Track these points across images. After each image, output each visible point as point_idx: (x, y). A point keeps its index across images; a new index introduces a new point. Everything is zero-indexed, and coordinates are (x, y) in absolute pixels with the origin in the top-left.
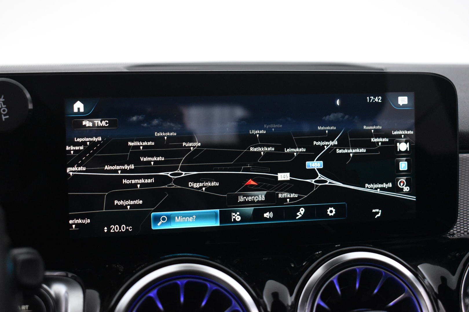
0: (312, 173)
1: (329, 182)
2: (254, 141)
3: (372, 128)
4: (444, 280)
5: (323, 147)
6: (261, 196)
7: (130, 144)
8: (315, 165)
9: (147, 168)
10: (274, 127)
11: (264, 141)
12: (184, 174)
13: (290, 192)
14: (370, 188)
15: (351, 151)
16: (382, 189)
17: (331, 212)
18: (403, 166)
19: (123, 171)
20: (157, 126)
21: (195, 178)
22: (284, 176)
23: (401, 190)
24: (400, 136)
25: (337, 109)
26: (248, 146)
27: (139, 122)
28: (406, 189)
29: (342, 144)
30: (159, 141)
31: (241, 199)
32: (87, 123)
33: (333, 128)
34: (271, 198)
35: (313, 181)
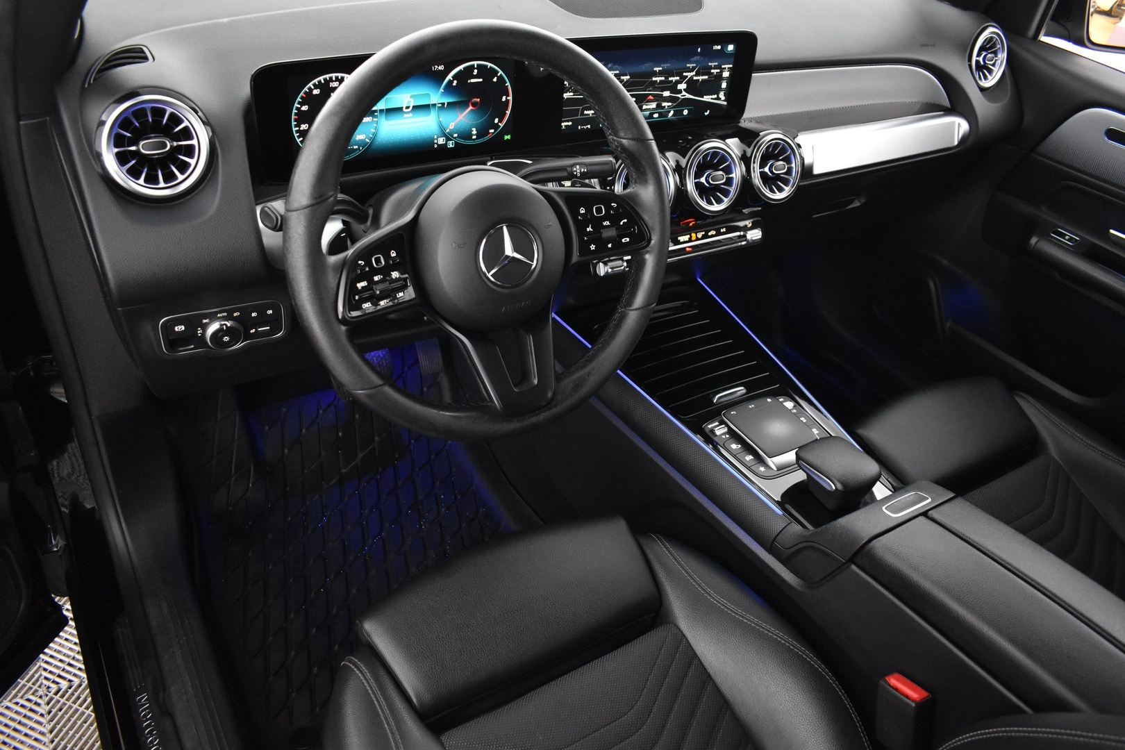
0: (680, 92)
1: (687, 96)
2: (655, 74)
3: (713, 64)
4: (745, 152)
5: (687, 77)
6: (653, 105)
8: (682, 86)
10: (666, 66)
11: (660, 74)
13: (668, 102)
14: (707, 98)
15: (700, 78)
16: (712, 99)
17: (685, 112)
18: (724, 85)
22: (666, 94)
23: (720, 99)
24: (725, 68)
25: (697, 54)
26: (651, 78)
28: (723, 98)
29: (697, 74)
31: (644, 107)
33: (695, 65)
34: (659, 106)
35: (679, 96)
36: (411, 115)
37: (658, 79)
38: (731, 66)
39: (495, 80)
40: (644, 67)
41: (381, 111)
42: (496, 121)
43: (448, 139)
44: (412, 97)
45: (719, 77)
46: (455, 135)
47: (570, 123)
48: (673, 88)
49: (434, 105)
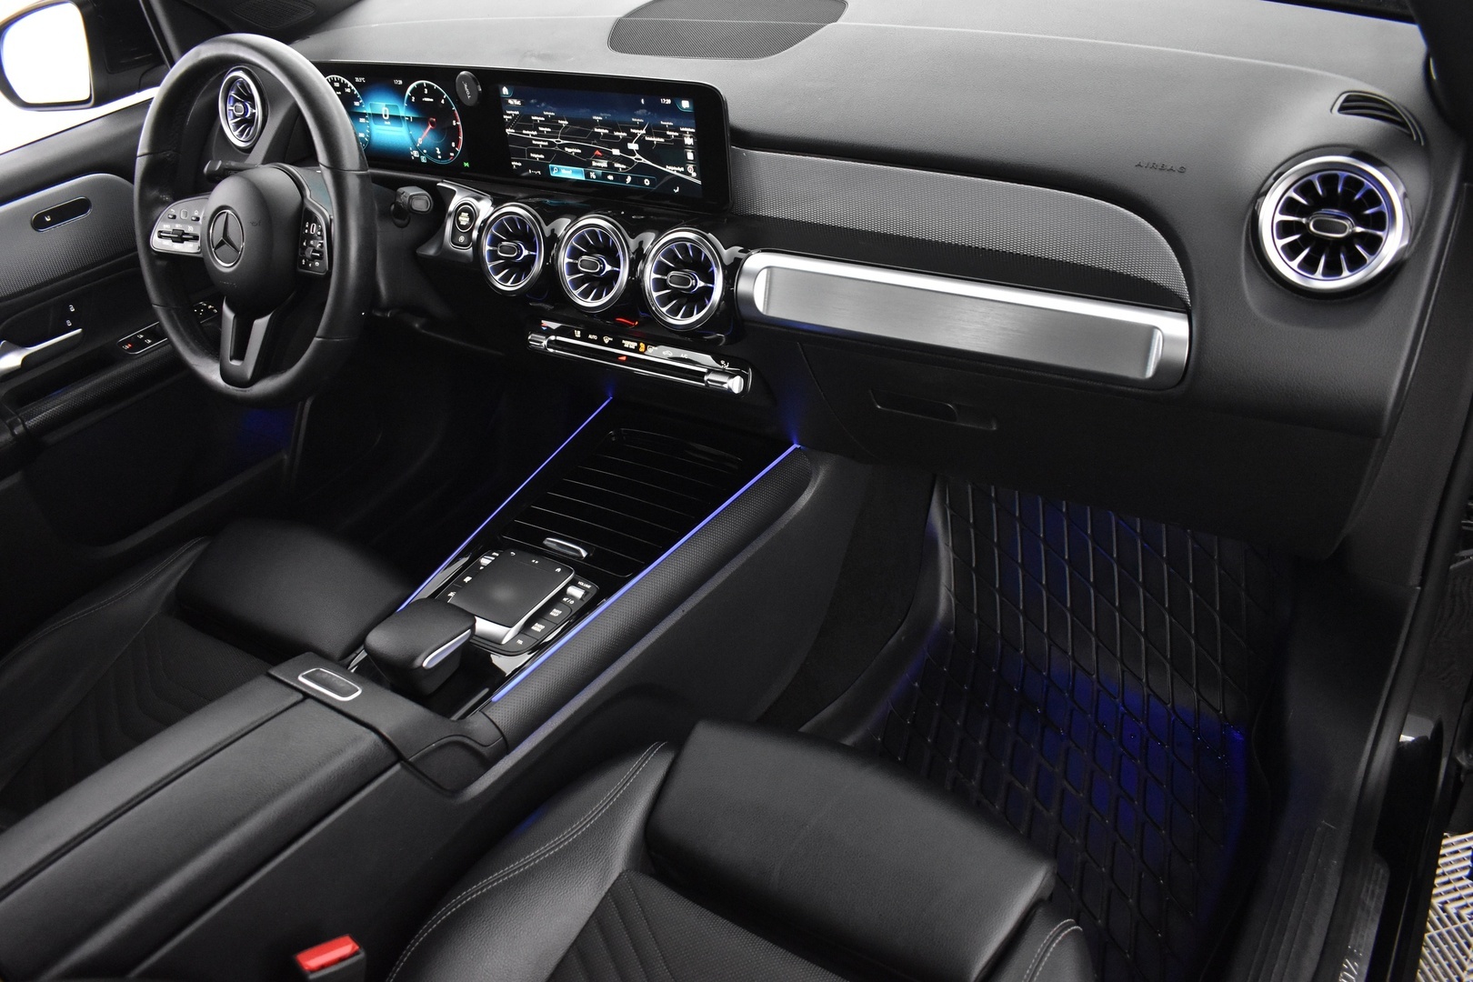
0: (632, 153)
1: (644, 160)
2: (596, 124)
3: (667, 123)
5: (637, 134)
6: (604, 164)
7: (533, 118)
8: (633, 146)
9: (541, 134)
10: (606, 115)
11: (602, 124)
12: (562, 142)
13: (621, 164)
15: (655, 140)
16: (678, 171)
17: (647, 182)
18: (690, 156)
19: (532, 135)
20: (544, 107)
21: (569, 146)
22: (616, 152)
23: (690, 175)
24: (685, 132)
25: (641, 107)
26: (592, 128)
27: (536, 104)
28: (694, 174)
29: (649, 133)
30: (546, 117)
31: (594, 164)
32: (510, 102)
33: (642, 121)
34: (610, 166)
35: (633, 158)
36: (389, 123)
37: (602, 131)
38: (693, 130)
39: (443, 101)
40: (582, 113)
41: (369, 114)
42: (453, 145)
43: (421, 154)
44: (387, 106)
45: (679, 142)
46: (425, 151)
47: (520, 164)
48: (622, 145)
49: (403, 117)
